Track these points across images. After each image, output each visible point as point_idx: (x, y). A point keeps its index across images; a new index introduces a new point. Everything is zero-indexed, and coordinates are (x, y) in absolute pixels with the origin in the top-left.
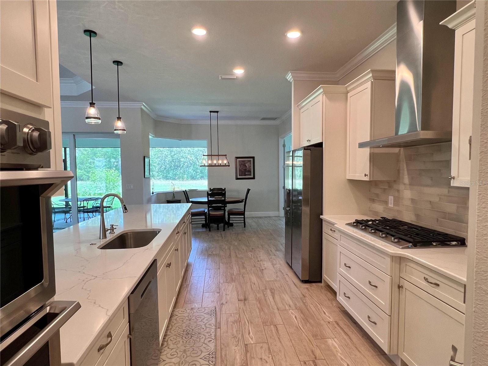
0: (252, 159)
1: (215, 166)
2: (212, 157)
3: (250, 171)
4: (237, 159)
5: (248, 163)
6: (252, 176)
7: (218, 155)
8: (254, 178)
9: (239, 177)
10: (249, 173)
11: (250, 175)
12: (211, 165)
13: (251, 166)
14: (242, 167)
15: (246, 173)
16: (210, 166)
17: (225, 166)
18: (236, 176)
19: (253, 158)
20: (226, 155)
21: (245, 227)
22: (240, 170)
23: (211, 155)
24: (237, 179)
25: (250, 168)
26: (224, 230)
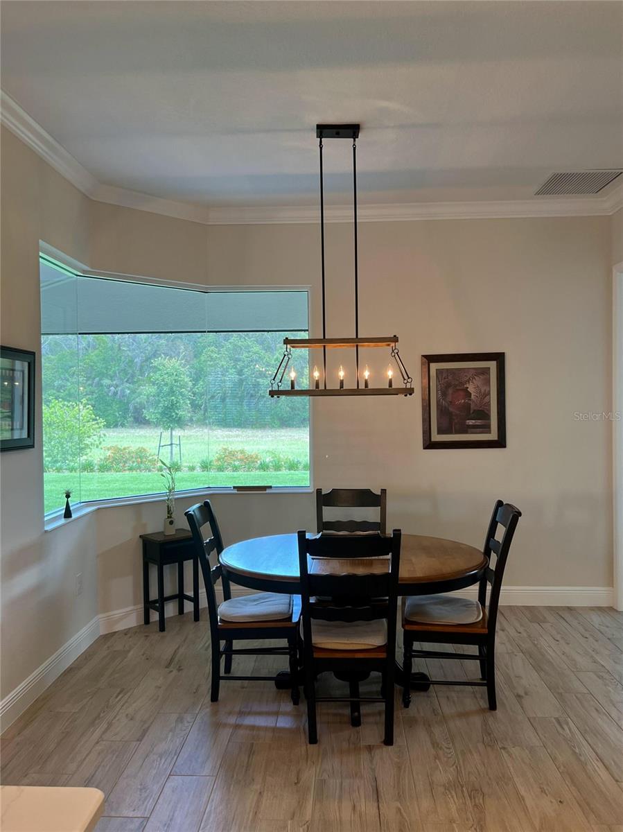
0: (492, 365)
1: (341, 391)
2: (329, 347)
3: (485, 415)
4: (432, 365)
5: (478, 381)
6: (493, 436)
7: (357, 341)
8: (500, 443)
9: (436, 437)
10: (479, 422)
11: (486, 428)
12: (322, 387)
13: (489, 394)
14: (449, 398)
15: (471, 422)
16: (317, 391)
17: (390, 391)
18: (427, 432)
19: (499, 358)
20: (395, 339)
21: (493, 706)
22: (442, 411)
23: (324, 341)
24: (430, 445)
25: (486, 400)
26: (389, 741)
